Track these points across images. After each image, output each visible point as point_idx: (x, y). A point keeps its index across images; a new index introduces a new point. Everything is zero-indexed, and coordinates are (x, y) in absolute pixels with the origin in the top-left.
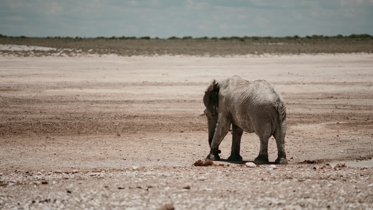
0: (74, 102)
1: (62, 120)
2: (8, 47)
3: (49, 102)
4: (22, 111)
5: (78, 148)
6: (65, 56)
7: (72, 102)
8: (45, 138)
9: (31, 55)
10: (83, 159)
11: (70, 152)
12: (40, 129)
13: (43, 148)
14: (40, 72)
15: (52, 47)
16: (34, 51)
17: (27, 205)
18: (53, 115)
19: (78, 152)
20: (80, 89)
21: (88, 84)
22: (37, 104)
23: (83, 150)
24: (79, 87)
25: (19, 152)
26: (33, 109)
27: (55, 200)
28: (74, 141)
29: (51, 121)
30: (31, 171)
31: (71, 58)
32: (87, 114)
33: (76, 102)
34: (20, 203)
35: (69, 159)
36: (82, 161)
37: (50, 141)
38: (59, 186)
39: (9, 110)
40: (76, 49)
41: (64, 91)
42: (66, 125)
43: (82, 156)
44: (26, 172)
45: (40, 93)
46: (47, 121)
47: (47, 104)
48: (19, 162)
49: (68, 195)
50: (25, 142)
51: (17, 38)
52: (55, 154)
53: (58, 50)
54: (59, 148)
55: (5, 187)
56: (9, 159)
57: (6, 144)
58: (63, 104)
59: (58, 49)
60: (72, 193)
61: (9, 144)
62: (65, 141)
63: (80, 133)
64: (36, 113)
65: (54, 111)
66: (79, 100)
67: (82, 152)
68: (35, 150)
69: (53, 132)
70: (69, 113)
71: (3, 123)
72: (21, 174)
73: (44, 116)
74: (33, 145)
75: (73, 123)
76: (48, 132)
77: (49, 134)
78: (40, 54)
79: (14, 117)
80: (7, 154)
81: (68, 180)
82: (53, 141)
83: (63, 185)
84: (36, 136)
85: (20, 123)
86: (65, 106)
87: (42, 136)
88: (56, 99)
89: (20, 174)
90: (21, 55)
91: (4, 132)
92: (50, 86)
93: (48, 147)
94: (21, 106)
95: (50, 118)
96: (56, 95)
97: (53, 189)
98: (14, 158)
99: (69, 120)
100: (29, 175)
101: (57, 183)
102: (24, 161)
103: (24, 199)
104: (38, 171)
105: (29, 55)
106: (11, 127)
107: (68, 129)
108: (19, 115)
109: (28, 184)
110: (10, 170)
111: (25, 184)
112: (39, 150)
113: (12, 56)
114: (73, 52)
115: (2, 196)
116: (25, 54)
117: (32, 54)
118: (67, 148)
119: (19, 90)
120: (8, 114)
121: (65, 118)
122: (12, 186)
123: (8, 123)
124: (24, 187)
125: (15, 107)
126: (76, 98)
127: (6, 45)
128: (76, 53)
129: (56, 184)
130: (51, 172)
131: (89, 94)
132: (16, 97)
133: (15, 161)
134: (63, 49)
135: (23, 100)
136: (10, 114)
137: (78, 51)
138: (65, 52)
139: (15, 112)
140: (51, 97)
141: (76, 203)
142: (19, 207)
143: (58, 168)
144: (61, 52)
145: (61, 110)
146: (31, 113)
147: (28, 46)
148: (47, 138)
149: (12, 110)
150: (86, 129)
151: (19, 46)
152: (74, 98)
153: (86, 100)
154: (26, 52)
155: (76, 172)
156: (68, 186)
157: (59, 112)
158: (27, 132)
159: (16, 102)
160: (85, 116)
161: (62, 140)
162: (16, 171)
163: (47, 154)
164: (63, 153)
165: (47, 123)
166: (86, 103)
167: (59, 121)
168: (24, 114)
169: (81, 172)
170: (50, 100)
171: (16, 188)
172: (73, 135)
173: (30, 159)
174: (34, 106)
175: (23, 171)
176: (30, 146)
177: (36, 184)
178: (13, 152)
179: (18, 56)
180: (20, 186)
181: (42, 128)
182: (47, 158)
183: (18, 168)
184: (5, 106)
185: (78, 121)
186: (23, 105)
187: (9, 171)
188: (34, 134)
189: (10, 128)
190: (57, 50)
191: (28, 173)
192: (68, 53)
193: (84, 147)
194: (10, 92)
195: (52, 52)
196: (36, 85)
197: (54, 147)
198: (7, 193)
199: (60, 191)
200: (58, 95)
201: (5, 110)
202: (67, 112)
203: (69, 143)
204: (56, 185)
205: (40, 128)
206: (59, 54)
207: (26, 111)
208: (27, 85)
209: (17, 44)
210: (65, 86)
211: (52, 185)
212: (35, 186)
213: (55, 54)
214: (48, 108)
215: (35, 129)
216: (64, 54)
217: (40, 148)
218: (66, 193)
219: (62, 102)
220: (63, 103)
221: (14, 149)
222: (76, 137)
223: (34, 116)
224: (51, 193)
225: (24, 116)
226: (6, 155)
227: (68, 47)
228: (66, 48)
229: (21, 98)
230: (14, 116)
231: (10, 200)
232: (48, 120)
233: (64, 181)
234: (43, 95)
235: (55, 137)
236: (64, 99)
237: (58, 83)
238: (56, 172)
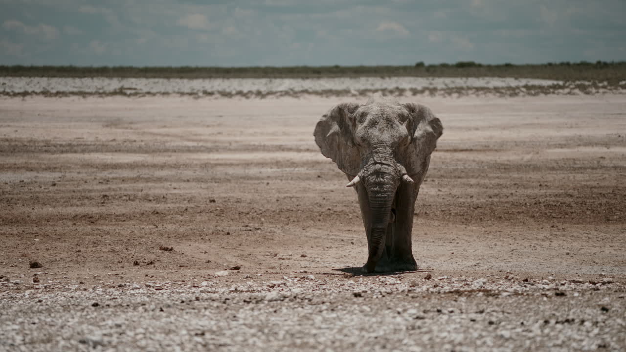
0: (596, 169)
1: (577, 197)
2: (485, 81)
3: (553, 169)
4: (508, 183)
5: (608, 245)
6: (578, 94)
7: (593, 169)
8: (549, 227)
9: (521, 94)
10: (616, 263)
11: (594, 250)
12: (541, 213)
13: (546, 244)
14: (536, 121)
15: (557, 79)
16: (526, 87)
17: (537, 325)
18: (561, 190)
19: (607, 252)
20: (606, 147)
21: (620, 139)
22: (533, 171)
23: (617, 248)
24: (603, 144)
25: (509, 249)
26: (527, 181)
27: (583, 322)
28: (599, 233)
29: (558, 199)
30: (532, 278)
31: (588, 96)
32: (620, 188)
33: (600, 169)
34: (525, 322)
35: (592, 263)
36: (616, 266)
37: (558, 233)
38: (585, 300)
39: (489, 182)
40: (597, 82)
41: (578, 151)
42: (584, 205)
43: (616, 258)
44: (523, 279)
45: (538, 156)
46: (551, 200)
47: (549, 172)
48: (510, 265)
49: (603, 314)
50: (517, 233)
51: (498, 67)
52: (568, 254)
53: (567, 84)
54: (575, 244)
55: (497, 298)
56: (492, 260)
57: (486, 235)
58: (578, 173)
59: (566, 82)
60: (610, 311)
61: (491, 236)
62: (584, 233)
63: (609, 220)
64: (533, 187)
65: (561, 183)
66: (605, 165)
67: (614, 252)
68: (534, 247)
69: (563, 217)
70: (587, 187)
71: (481, 203)
72: (516, 283)
73: (545, 191)
74: (530, 238)
75: (596, 203)
76: (554, 217)
77: (555, 220)
78: (536, 91)
79: (497, 193)
80: (489, 252)
81: (599, 292)
82: (564, 233)
83: (593, 298)
84: (533, 223)
85: (506, 202)
86: (582, 175)
87: (544, 224)
88: (565, 164)
89: (514, 282)
90: (506, 94)
91: (482, 217)
92: (552, 143)
93: (555, 242)
94: (507, 175)
95: (556, 195)
96: (565, 158)
97: (576, 304)
98: (501, 259)
99: (588, 198)
100: (529, 284)
101: (581, 295)
102: (517, 263)
103: (530, 316)
104: (543, 279)
105: (519, 93)
106: (492, 209)
107: (588, 212)
108: (505, 191)
109: (533, 295)
110: (497, 275)
111: (527, 295)
112: (541, 246)
113: (490, 95)
114: (592, 88)
115: (493, 311)
116: (511, 92)
117: (523, 92)
118: (588, 244)
119: (503, 150)
120: (487, 188)
121: (582, 195)
122: (508, 297)
123: (489, 202)
124: (526, 299)
125: (498, 177)
126: (599, 162)
127: (481, 79)
128: (597, 87)
129: (579, 296)
130: (565, 281)
131: (623, 155)
132: (499, 161)
133: (502, 264)
134: (574, 81)
135: (510, 165)
136: (490, 188)
137: (601, 85)
138: (578, 87)
139: (498, 185)
140: (556, 162)
141: (619, 327)
142: (523, 328)
143: (577, 275)
144: (571, 86)
145: (574, 181)
146: (525, 188)
147: (516, 79)
148: (553, 227)
149: (493, 182)
150: (619, 214)
151: (501, 79)
152: (595, 162)
153: (617, 165)
154: (513, 89)
155: (609, 282)
156: (600, 300)
157: (571, 185)
158: (519, 217)
159: (499, 168)
160: (616, 192)
161: (578, 230)
162: (506, 278)
163: (553, 253)
164: (582, 252)
165: (551, 203)
166: (618, 170)
167: (572, 200)
168: (512, 188)
169: (617, 282)
170: (555, 165)
171: (514, 300)
172: (597, 223)
173: (526, 260)
174: (528, 176)
175: (517, 277)
176: (526, 240)
177: (546, 295)
178: (498, 248)
179: (500, 97)
180: (520, 297)
181: (544, 211)
182: (555, 260)
183: (510, 273)
184: (482, 175)
185: (604, 201)
186: (511, 174)
187: (496, 277)
188: (532, 220)
189: (492, 211)
190: (564, 84)
191: (526, 280)
192: (583, 88)
193: (618, 244)
194: (488, 153)
195: (557, 87)
196: (530, 141)
197: (565, 242)
198: (502, 307)
199: (588, 308)
200: (568, 157)
201: (482, 182)
202: (585, 185)
203: (590, 236)
204: (580, 298)
205: (540, 210)
206: (567, 90)
207: (515, 184)
208: (516, 142)
209: (499, 76)
210: (579, 143)
211: (573, 298)
212: (545, 299)
213: (561, 91)
214: (552, 179)
215: (533, 212)
216: (577, 91)
217: (542, 243)
218: (599, 312)
219: (575, 169)
220: (576, 171)
221: (499, 243)
222: (602, 227)
223: (529, 192)
224: (573, 311)
225: (513, 191)
226: (487, 253)
227: (584, 79)
228: (579, 80)
229: (506, 163)
230: (496, 191)
231: (507, 317)
232: (553, 199)
233: (593, 294)
234: (542, 158)
235: (565, 226)
236: (578, 164)
237: (567, 139)
238: (574, 281)
